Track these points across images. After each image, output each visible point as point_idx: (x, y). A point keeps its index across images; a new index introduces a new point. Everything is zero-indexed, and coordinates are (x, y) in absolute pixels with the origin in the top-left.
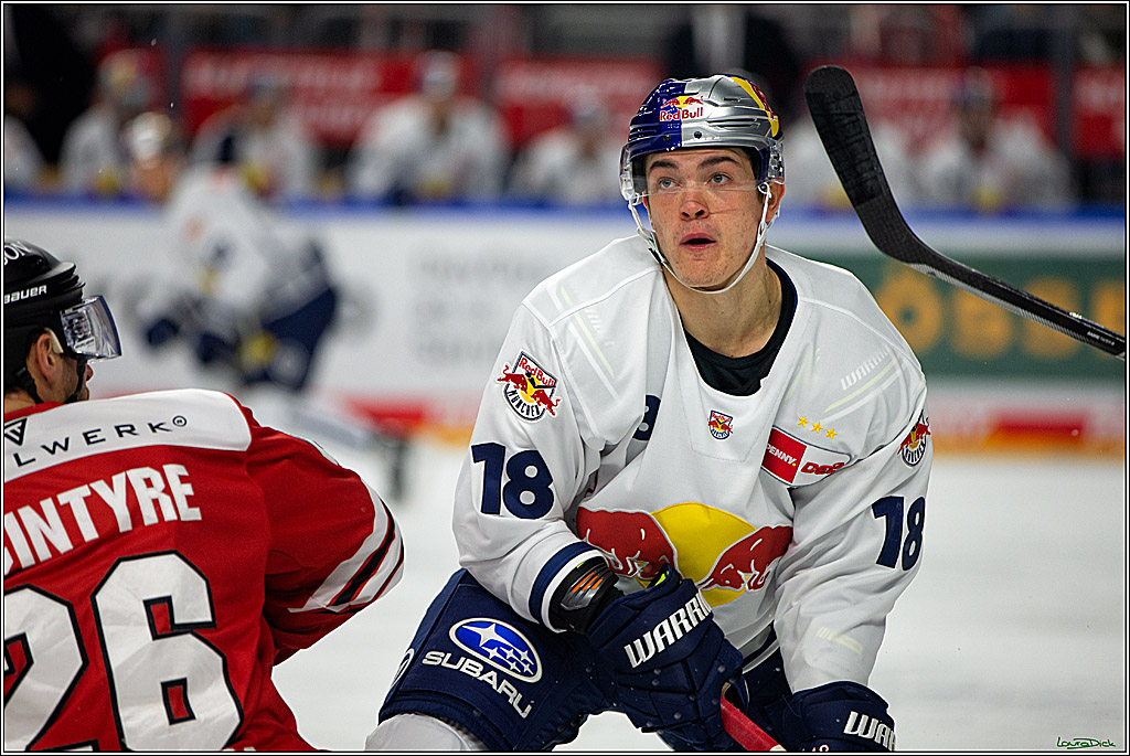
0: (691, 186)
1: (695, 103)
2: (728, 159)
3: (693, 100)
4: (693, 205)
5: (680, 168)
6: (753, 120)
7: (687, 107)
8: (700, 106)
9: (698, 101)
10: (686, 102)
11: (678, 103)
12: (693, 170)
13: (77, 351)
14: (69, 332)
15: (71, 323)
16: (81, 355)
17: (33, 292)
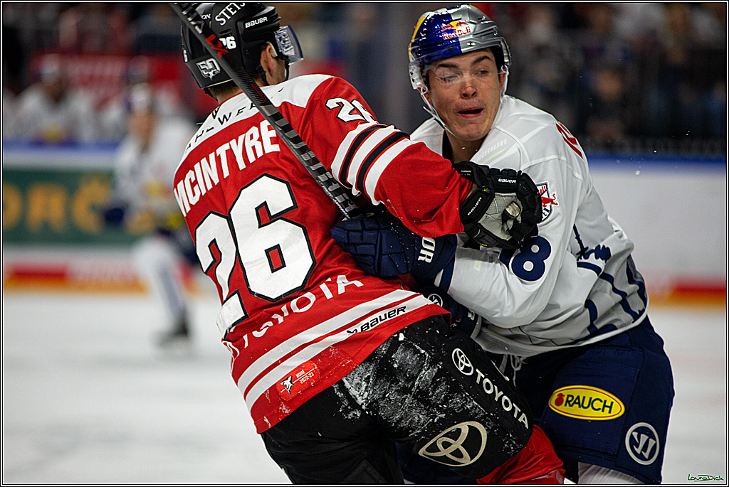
0: (467, 77)
1: (463, 25)
2: (486, 57)
3: (461, 23)
4: (470, 88)
5: (460, 67)
6: (492, 29)
7: (459, 28)
8: (467, 26)
9: (465, 23)
10: (457, 25)
11: (452, 26)
12: (468, 67)
13: (286, 54)
14: (280, 43)
15: (280, 38)
16: (287, 57)
17: (261, 21)
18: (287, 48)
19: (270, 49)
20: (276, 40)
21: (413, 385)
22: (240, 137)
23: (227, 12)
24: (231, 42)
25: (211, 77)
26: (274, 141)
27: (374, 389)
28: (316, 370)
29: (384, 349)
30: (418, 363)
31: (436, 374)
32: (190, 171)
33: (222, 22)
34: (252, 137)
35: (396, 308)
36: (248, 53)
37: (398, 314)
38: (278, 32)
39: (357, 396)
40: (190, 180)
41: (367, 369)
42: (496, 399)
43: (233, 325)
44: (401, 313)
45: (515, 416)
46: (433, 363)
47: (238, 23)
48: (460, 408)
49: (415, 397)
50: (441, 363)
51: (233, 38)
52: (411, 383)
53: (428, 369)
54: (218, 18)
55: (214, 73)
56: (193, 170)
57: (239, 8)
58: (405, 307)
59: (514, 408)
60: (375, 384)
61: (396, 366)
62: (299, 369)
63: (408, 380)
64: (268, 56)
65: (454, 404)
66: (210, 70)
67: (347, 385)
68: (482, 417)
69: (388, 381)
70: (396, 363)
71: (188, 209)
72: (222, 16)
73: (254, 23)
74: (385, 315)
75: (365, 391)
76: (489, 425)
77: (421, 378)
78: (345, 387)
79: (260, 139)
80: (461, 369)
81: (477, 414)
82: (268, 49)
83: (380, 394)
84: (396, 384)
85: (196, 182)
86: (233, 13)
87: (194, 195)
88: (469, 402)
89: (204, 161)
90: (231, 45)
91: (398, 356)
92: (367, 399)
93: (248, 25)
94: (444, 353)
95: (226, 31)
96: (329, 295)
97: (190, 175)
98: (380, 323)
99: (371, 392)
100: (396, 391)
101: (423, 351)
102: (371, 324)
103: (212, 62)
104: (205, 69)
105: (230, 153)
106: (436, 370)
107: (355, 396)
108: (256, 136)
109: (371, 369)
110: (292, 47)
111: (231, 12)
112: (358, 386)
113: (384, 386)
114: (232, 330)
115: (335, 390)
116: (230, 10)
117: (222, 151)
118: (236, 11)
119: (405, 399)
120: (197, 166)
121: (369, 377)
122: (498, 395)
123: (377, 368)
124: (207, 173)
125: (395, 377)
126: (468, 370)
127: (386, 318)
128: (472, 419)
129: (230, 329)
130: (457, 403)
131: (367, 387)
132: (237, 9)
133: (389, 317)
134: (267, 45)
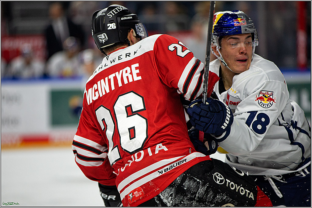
5: (240, 39)
11: (238, 20)
12: (244, 40)
13: (140, 35)
14: (137, 30)
15: (138, 27)
16: (141, 37)
17: (128, 18)
18: (141, 32)
19: (132, 32)
20: (136, 28)
21: (195, 196)
22: (120, 71)
23: (113, 12)
24: (114, 26)
25: (103, 42)
26: (138, 75)
27: (175, 199)
28: (142, 192)
29: (179, 181)
30: (196, 186)
31: (206, 189)
32: (95, 84)
33: (110, 16)
34: (126, 72)
35: (182, 160)
36: (121, 32)
37: (183, 163)
38: (137, 25)
39: (167, 202)
40: (95, 88)
41: (171, 190)
42: (237, 191)
43: (115, 161)
44: (184, 162)
45: (247, 196)
46: (204, 185)
47: (118, 18)
48: (221, 200)
49: (197, 201)
50: (208, 183)
51: (115, 24)
52: (194, 196)
53: (202, 188)
54: (109, 14)
55: (105, 40)
56: (97, 84)
57: (119, 11)
58: (186, 159)
59: (246, 192)
60: (175, 197)
61: (185, 188)
62: (135, 190)
63: (192, 194)
64: (132, 35)
65: (218, 199)
66: (103, 39)
67: (162, 197)
68: (231, 201)
69: (182, 196)
70: (186, 187)
71: (91, 102)
72: (111, 14)
73: (125, 18)
74: (177, 164)
75: (171, 200)
76: (235, 203)
77: (199, 193)
78: (161, 198)
79: (131, 73)
80: (218, 182)
81: (229, 200)
82: (131, 31)
83: (178, 201)
84: (186, 197)
85: (97, 90)
86: (116, 13)
87: (95, 96)
88: (224, 196)
89: (102, 81)
90: (114, 27)
91: (186, 184)
92: (172, 204)
93: (122, 19)
94: (209, 178)
95: (112, 21)
96: (151, 154)
97: (95, 86)
98: (173, 168)
99: (174, 201)
100: (187, 200)
101: (198, 180)
102: (169, 169)
103: (104, 35)
104: (101, 38)
105: (115, 78)
106: (206, 187)
107: (166, 203)
108: (129, 71)
109: (173, 190)
110: (143, 32)
111: (115, 12)
112: (167, 198)
113: (180, 198)
114: (114, 164)
115: (155, 199)
116: (114, 11)
117: (111, 77)
118: (117, 12)
119: (192, 203)
120: (99, 83)
121: (172, 194)
122: (237, 188)
123: (176, 190)
124: (103, 87)
125: (185, 193)
126: (221, 181)
127: (177, 165)
128: (227, 203)
129: (114, 163)
130: (219, 198)
131: (171, 199)
132: (118, 11)
133: (178, 165)
134: (131, 29)
